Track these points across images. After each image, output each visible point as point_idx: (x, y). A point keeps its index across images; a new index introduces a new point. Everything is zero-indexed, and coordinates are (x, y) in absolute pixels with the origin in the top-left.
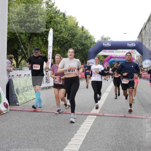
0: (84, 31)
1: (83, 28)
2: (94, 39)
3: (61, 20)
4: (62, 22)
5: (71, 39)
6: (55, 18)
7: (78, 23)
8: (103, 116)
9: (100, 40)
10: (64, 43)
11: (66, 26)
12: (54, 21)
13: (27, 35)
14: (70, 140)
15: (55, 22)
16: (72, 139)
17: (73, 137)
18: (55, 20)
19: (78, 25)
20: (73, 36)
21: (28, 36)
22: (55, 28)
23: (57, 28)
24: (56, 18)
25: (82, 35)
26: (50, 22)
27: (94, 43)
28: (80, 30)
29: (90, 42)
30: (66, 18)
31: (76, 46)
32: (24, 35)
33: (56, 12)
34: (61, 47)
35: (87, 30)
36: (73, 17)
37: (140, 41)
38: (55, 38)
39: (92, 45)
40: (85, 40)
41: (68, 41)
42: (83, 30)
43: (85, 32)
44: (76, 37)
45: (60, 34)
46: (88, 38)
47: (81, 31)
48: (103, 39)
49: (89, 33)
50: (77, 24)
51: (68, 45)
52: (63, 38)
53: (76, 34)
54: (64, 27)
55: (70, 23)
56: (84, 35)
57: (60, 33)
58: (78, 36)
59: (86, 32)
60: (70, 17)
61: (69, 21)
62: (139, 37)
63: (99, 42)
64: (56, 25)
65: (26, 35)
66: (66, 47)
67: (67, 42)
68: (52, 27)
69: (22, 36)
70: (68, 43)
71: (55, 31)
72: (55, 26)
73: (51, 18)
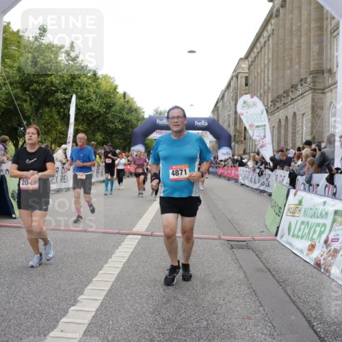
0: (126, 100)
1: (125, 94)
2: (144, 112)
3: (90, 81)
4: (90, 84)
5: (105, 112)
6: (79, 78)
7: (117, 86)
8: (152, 235)
9: (152, 115)
10: (94, 119)
11: (97, 90)
12: (78, 82)
13: (33, 104)
14: (97, 274)
15: (80, 84)
16: (101, 272)
17: (100, 270)
18: (80, 80)
19: (118, 90)
20: (109, 106)
21: (35, 106)
22: (79, 94)
23: (83, 93)
24: (82, 78)
25: (123, 106)
26: (71, 84)
27: (143, 118)
28: (120, 98)
29: (135, 118)
30: (98, 79)
31: (113, 123)
32: (28, 103)
33: (83, 67)
34: (89, 125)
35: (132, 99)
36: (110, 78)
37: (216, 118)
38: (78, 109)
39: (139, 122)
40: (127, 114)
41: (101, 114)
42: (125, 98)
43: (128, 102)
44: (113, 109)
45: (87, 103)
46: (133, 110)
47: (122, 100)
48: (157, 113)
49: (135, 102)
50: (115, 89)
51: (100, 122)
52: (92, 109)
53: (114, 104)
54: (94, 93)
55: (104, 86)
56: (127, 106)
57: (88, 101)
58: (117, 108)
59: (130, 101)
60: (105, 77)
61: (103, 83)
62: (213, 112)
63: (150, 117)
64: (81, 89)
65: (31, 104)
66: (97, 125)
67: (98, 117)
68: (74, 92)
69: (25, 105)
70: (101, 118)
71: (79, 98)
72: (79, 90)
73: (73, 77)
